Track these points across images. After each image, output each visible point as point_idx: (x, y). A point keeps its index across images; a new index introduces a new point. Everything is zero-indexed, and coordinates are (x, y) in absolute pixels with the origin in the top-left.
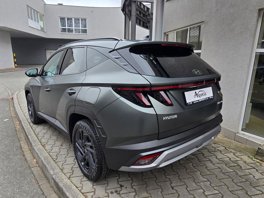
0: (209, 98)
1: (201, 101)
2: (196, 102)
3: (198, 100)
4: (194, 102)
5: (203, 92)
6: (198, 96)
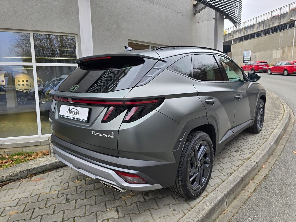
0: (80, 119)
1: (70, 118)
2: (65, 117)
3: (68, 117)
4: (64, 117)
5: (76, 111)
6: (70, 113)
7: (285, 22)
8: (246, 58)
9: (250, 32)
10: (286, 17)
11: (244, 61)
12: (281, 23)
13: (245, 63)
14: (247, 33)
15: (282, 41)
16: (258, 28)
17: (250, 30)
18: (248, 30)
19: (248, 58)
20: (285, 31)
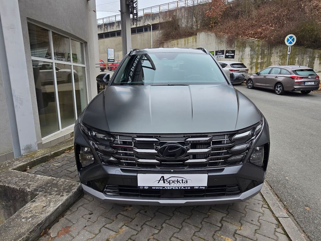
7: (141, 25)
8: (110, 56)
9: (110, 30)
10: (141, 21)
11: (108, 59)
12: (138, 26)
13: (109, 61)
14: (107, 30)
15: (140, 43)
16: (118, 26)
17: (110, 27)
18: (108, 27)
19: (112, 56)
20: (142, 34)
